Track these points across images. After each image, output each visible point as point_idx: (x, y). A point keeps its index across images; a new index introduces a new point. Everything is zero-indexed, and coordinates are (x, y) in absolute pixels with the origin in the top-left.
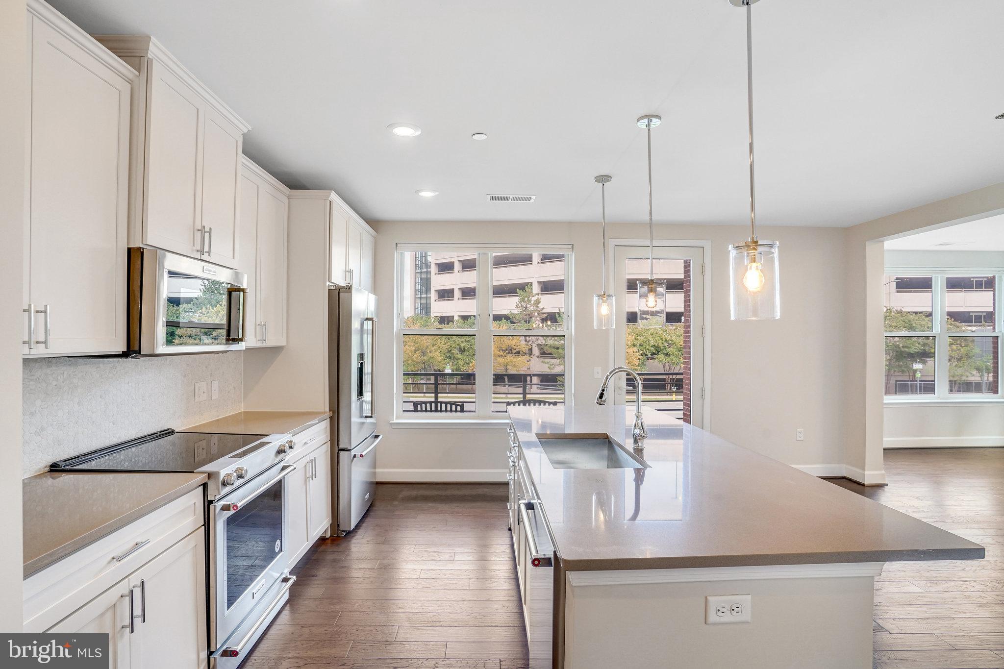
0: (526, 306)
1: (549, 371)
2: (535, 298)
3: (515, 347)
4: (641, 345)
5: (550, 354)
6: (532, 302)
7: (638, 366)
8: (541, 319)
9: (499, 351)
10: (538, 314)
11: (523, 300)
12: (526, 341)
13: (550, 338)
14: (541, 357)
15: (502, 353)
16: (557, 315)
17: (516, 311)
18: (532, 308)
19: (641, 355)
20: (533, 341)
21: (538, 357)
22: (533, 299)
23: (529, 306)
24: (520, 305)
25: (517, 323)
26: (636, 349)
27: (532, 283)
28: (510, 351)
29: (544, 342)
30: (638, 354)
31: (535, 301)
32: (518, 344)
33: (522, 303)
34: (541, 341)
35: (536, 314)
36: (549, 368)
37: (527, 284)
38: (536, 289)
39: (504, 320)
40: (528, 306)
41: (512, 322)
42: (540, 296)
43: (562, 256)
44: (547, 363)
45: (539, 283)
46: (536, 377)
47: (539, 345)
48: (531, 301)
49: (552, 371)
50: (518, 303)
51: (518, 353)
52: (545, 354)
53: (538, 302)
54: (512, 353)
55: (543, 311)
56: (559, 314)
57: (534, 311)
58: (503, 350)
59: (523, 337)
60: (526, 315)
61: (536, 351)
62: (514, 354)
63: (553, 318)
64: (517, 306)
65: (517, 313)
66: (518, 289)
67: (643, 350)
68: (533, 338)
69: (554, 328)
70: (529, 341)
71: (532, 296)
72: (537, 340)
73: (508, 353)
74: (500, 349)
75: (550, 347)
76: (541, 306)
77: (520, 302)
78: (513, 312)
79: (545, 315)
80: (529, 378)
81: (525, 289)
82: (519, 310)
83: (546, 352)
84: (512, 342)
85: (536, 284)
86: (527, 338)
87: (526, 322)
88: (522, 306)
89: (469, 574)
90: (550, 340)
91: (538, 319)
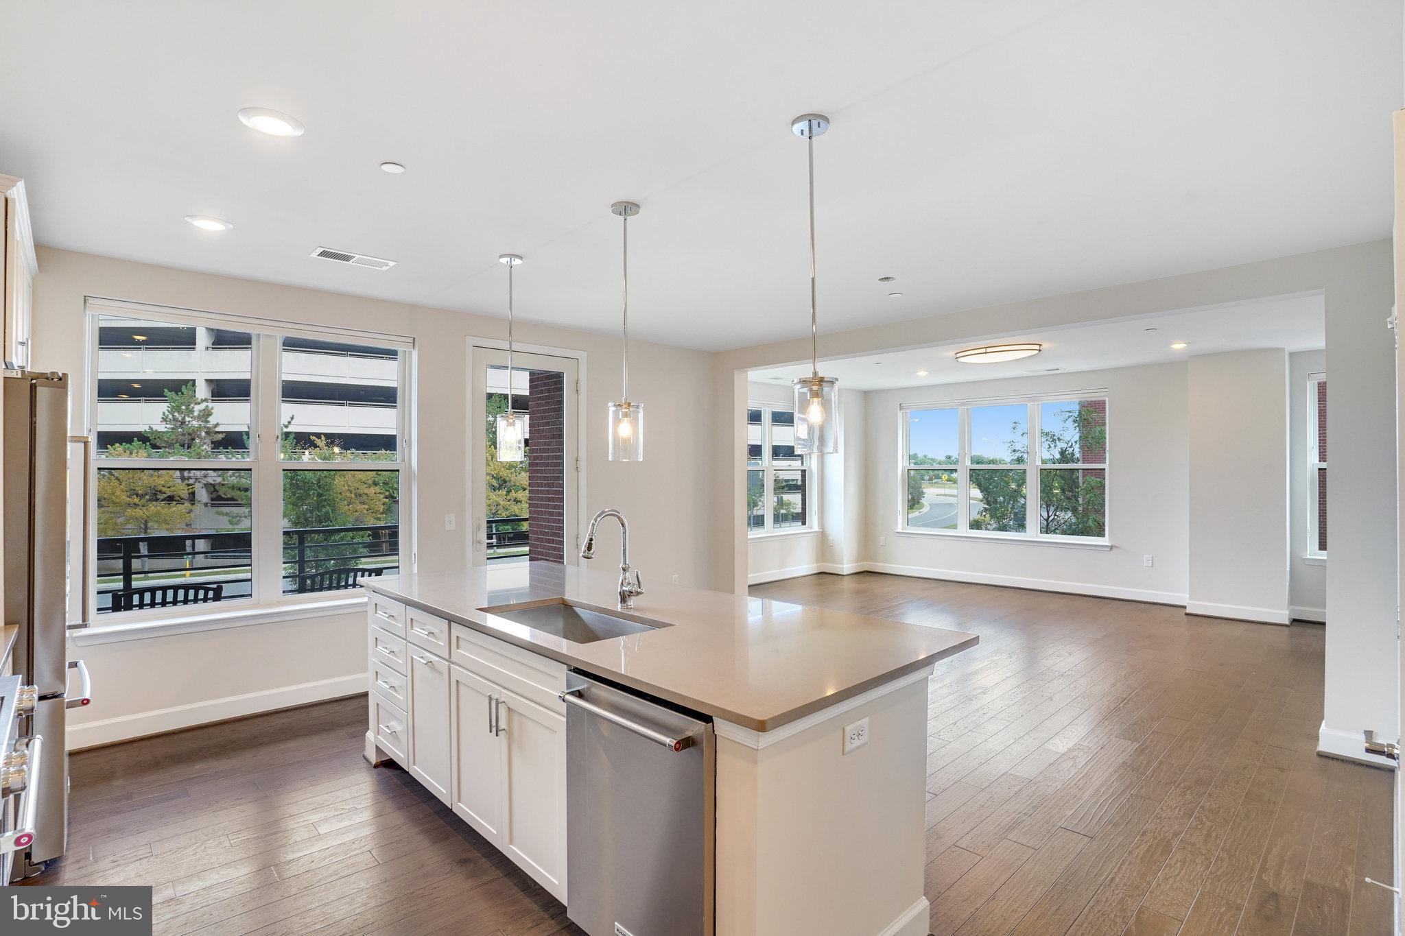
0: (184, 418)
1: (231, 527)
2: (203, 406)
3: (164, 489)
4: (385, 483)
5: (232, 499)
6: (196, 414)
7: (382, 513)
8: (212, 443)
9: (129, 497)
10: (208, 433)
11: (178, 409)
12: (183, 478)
13: (231, 472)
14: (213, 505)
15: (136, 500)
16: (245, 437)
17: (162, 428)
18: (195, 423)
19: (386, 498)
20: (196, 479)
21: (206, 505)
22: (197, 408)
23: (190, 419)
24: (170, 417)
25: (165, 447)
26: (378, 489)
27: (194, 381)
28: (154, 495)
29: (219, 480)
30: (382, 496)
31: (200, 411)
32: (170, 484)
33: (176, 414)
34: (214, 478)
35: (203, 434)
36: (231, 522)
37: (186, 382)
38: (202, 391)
39: (136, 443)
40: (187, 419)
41: (154, 447)
42: (210, 405)
43: (394, 353)
44: (227, 514)
45: (209, 381)
46: (203, 540)
47: (207, 485)
48: (192, 411)
49: (236, 527)
50: (167, 413)
51: (170, 499)
52: (218, 498)
53: (207, 414)
54: (157, 500)
55: (217, 429)
56: (247, 433)
57: (200, 428)
58: (137, 495)
59: (178, 471)
60: (183, 435)
61: (203, 495)
62: (162, 501)
63: (233, 441)
64: (165, 419)
65: (165, 430)
66: (166, 390)
67: (388, 491)
68: (198, 473)
69: (239, 456)
70: (189, 478)
71: (196, 404)
72: (205, 476)
73: (150, 500)
74: (133, 492)
75: (233, 488)
76: (212, 420)
77: (172, 412)
78: (155, 428)
79: (220, 437)
80: (188, 542)
81: (180, 391)
82: (168, 426)
83: (223, 496)
84: (159, 481)
85: (204, 383)
86: (186, 474)
87: (183, 446)
88: (175, 419)
89: (362, 845)
90: (231, 477)
91: (208, 441)
